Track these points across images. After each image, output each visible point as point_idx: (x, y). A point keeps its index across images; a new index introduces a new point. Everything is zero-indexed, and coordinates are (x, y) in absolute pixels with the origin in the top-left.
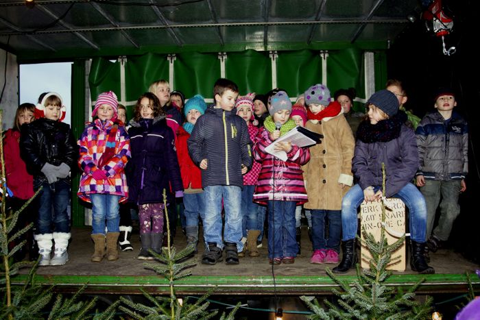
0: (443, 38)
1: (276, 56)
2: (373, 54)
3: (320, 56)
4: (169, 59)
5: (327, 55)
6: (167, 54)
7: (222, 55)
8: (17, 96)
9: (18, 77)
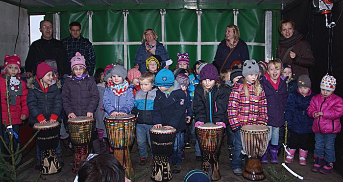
0: (326, 15)
1: (201, 12)
2: (271, 12)
3: (233, 13)
4: (124, 13)
5: (237, 12)
6: (122, 10)
7: (163, 11)
8: (28, 37)
9: (29, 24)
